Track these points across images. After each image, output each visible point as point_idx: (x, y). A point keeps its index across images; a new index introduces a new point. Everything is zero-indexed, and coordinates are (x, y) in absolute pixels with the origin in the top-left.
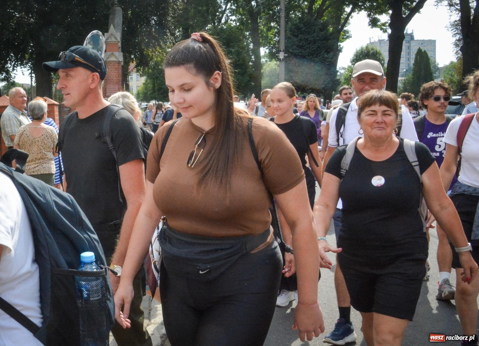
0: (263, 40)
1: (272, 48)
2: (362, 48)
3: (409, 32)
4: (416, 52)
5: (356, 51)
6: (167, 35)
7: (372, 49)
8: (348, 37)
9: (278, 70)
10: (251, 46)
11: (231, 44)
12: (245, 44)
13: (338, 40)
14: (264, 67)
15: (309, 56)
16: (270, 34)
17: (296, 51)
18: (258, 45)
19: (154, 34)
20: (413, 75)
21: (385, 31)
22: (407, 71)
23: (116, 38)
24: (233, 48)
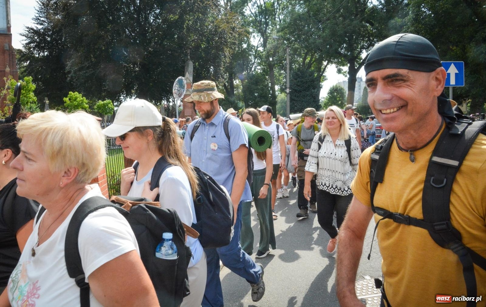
0: (276, 81)
1: (282, 86)
2: (333, 86)
3: (360, 77)
4: (363, 88)
5: (330, 88)
6: (220, 79)
7: (339, 87)
8: (326, 79)
9: (286, 99)
10: (270, 85)
11: (258, 84)
12: (266, 83)
13: (320, 82)
14: (278, 97)
15: (303, 91)
16: (281, 78)
17: (296, 88)
18: (273, 85)
19: (212, 77)
20: (362, 101)
21: (346, 76)
22: (359, 99)
23: (189, 80)
24: (259, 86)
